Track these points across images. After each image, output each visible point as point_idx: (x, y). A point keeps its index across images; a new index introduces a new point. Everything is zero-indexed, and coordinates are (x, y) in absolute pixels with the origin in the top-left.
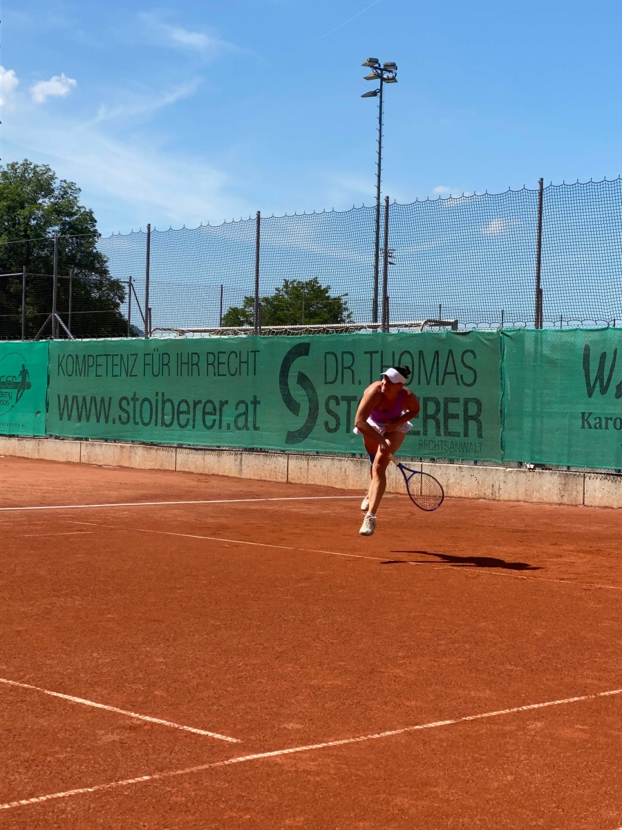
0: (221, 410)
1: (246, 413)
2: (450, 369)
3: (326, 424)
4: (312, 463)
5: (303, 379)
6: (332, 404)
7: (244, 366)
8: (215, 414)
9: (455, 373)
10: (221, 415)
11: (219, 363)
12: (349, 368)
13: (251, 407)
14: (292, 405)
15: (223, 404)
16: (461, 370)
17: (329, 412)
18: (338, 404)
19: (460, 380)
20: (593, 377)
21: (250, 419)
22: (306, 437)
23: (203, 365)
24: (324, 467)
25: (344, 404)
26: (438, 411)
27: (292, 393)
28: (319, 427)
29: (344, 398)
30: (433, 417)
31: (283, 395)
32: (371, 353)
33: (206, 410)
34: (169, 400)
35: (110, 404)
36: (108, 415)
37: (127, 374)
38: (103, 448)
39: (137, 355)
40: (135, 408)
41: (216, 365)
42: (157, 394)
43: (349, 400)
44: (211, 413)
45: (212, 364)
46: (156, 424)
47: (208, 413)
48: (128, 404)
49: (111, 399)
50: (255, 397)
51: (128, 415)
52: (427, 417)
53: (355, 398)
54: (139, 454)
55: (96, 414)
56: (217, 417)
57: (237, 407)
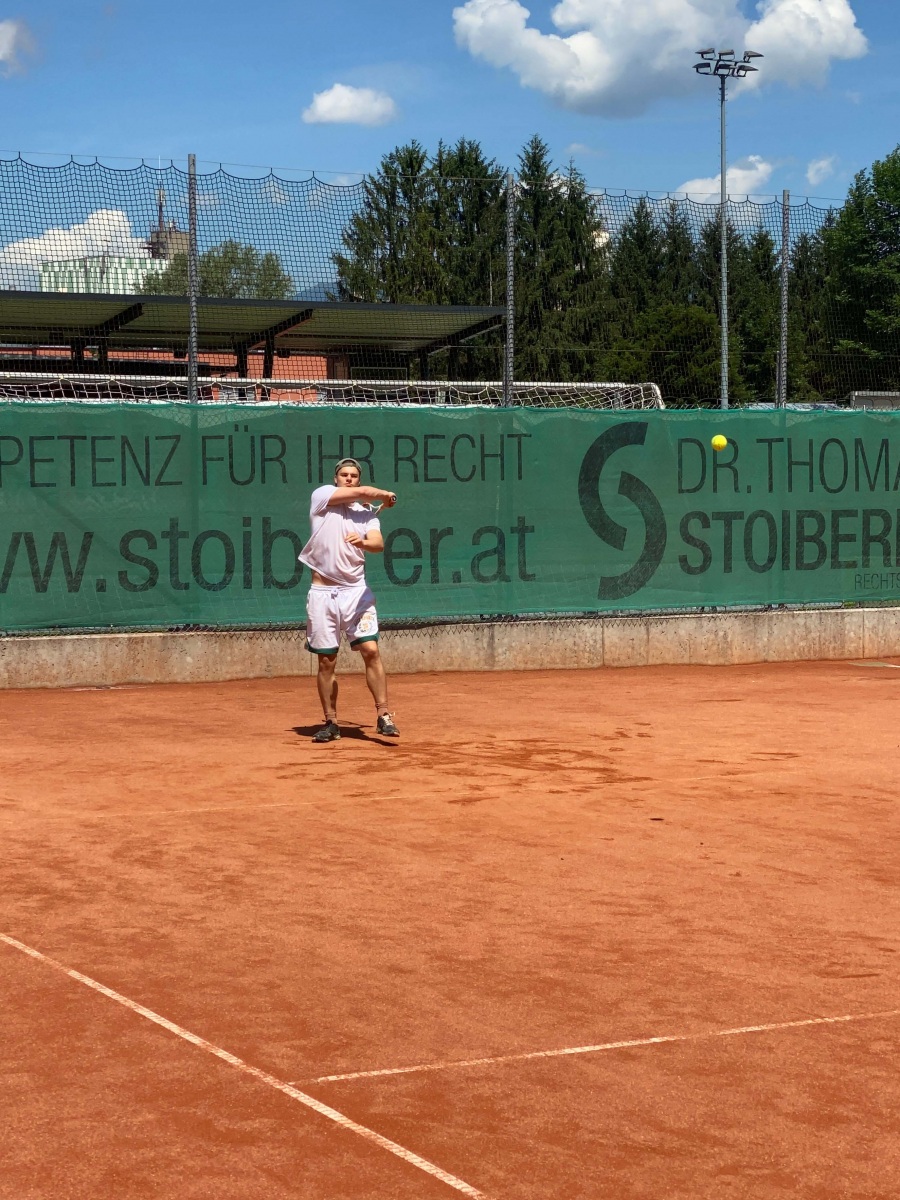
0: (434, 548)
1: (500, 551)
3: (683, 560)
4: (655, 630)
5: (630, 485)
6: (695, 528)
7: (492, 465)
8: (418, 553)
10: (434, 556)
11: (426, 458)
12: (729, 465)
13: (512, 541)
14: (609, 532)
15: (437, 536)
17: (689, 539)
18: (706, 524)
21: (512, 558)
22: (641, 586)
23: (384, 460)
24: (682, 632)
25: (718, 527)
26: (887, 529)
27: (607, 509)
28: (668, 567)
29: (718, 516)
30: (880, 539)
31: (588, 514)
32: (771, 442)
33: (395, 549)
34: (285, 533)
35: (85, 549)
36: (80, 573)
37: (146, 481)
38: (68, 648)
39: (178, 438)
40: (174, 550)
41: (419, 460)
42: (247, 521)
43: (728, 518)
44: (408, 555)
45: (409, 459)
46: (248, 583)
47: (400, 555)
48: (153, 545)
49: (89, 536)
50: (521, 520)
51: (154, 570)
52: (869, 539)
53: (739, 515)
54: (193, 655)
55: (35, 573)
56: (425, 561)
57: (476, 540)
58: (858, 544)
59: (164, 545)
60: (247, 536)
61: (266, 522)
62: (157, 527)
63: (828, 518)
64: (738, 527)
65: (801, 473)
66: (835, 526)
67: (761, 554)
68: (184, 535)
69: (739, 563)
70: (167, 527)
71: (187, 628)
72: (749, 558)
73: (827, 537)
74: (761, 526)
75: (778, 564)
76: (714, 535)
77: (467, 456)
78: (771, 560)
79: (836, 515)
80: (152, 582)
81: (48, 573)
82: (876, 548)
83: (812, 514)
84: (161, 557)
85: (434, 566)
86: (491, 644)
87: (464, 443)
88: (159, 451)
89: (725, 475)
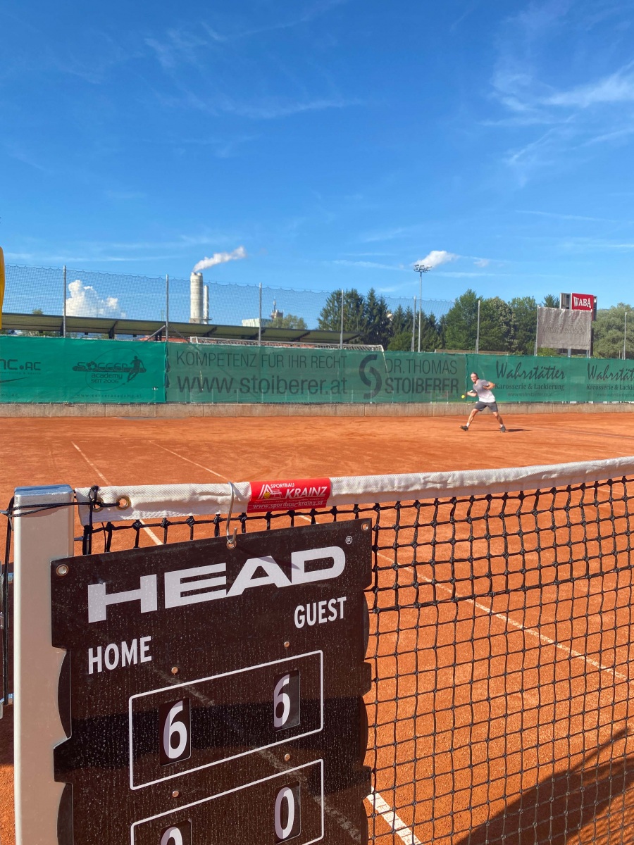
0: (321, 385)
1: (338, 386)
2: (446, 367)
3: (386, 390)
4: (378, 408)
5: (372, 370)
6: (389, 381)
7: (337, 364)
8: (317, 386)
9: (448, 369)
11: (320, 362)
13: (342, 383)
14: (367, 382)
15: (322, 382)
16: (450, 368)
17: (387, 384)
18: (392, 380)
19: (450, 372)
20: (499, 372)
21: (341, 388)
23: (309, 361)
24: (386, 408)
25: (395, 382)
26: (440, 383)
27: (366, 376)
28: (382, 391)
29: (395, 379)
30: (438, 386)
31: (361, 377)
32: (410, 360)
33: (311, 384)
34: (283, 380)
35: (231, 382)
36: (230, 388)
37: (247, 365)
38: (226, 407)
39: (255, 355)
40: (254, 384)
41: (318, 362)
42: (273, 377)
43: (398, 379)
44: (314, 386)
45: (316, 362)
46: (273, 392)
47: (312, 386)
48: (249, 381)
49: (232, 379)
50: (344, 378)
51: (249, 388)
52: (435, 386)
53: (401, 379)
54: (258, 409)
55: (218, 388)
56: (319, 388)
57: (332, 383)
58: (432, 387)
59: (252, 382)
60: (273, 380)
61: (278, 377)
62: (250, 377)
63: (425, 380)
64: (401, 382)
65: (418, 368)
66: (426, 382)
67: (407, 388)
68: (257, 379)
69: (401, 391)
70: (252, 377)
71: (257, 403)
72: (403, 389)
73: (424, 385)
74: (407, 382)
75: (411, 392)
76: (394, 384)
77: (330, 362)
78: (409, 390)
79: (427, 379)
80: (248, 391)
81: (222, 388)
82: (437, 388)
83: (420, 379)
84: (251, 385)
85: (321, 389)
86: (336, 409)
87: (329, 359)
88: (251, 358)
89: (397, 368)
